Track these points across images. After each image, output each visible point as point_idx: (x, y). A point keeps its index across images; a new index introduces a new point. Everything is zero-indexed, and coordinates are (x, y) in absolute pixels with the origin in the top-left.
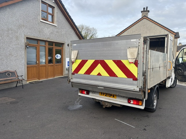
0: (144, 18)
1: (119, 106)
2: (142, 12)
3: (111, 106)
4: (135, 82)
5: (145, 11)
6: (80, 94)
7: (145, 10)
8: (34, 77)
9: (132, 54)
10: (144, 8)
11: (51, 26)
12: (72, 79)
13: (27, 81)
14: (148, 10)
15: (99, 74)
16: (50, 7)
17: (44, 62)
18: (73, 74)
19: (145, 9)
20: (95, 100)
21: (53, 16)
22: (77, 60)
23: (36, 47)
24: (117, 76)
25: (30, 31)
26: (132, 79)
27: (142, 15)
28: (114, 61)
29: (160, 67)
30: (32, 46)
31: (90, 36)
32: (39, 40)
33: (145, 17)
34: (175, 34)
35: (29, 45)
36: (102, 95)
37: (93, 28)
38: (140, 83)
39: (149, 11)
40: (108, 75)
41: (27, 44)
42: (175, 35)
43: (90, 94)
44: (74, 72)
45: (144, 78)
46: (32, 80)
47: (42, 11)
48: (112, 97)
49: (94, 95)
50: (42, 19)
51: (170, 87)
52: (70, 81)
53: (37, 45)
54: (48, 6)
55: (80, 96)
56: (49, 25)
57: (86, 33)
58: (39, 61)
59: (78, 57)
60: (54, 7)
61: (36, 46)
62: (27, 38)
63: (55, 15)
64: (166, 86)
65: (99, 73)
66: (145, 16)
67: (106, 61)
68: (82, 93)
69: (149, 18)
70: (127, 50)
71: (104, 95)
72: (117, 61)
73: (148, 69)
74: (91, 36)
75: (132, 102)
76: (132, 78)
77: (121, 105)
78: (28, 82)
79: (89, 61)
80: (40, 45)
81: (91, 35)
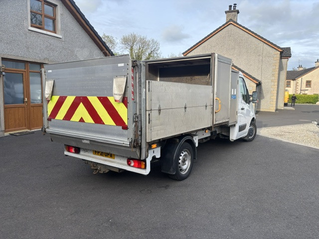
0: (230, 24)
1: (117, 171)
2: (226, 12)
3: (107, 171)
4: (125, 132)
5: (232, 12)
6: (66, 153)
7: (232, 9)
8: (19, 126)
9: (119, 86)
10: (230, 6)
11: (50, 37)
12: (48, 128)
13: (5, 131)
14: (237, 9)
15: (82, 120)
16: (47, 5)
17: (39, 100)
18: (49, 120)
19: (232, 7)
20: (86, 162)
21: (54, 20)
22: (53, 97)
23: (23, 74)
24: (103, 123)
25: (9, 47)
26: (121, 127)
27: (227, 17)
28: (99, 98)
29: (185, 108)
30: (12, 72)
31: (147, 54)
32: (27, 61)
33: (231, 22)
34: (280, 50)
35: (7, 71)
36: (97, 153)
37: (153, 40)
38: (130, 133)
39: (238, 12)
40: (92, 122)
41: (3, 69)
42: (280, 52)
43: (82, 152)
44: (50, 116)
45: (135, 126)
46: (15, 130)
47: (31, 12)
48: (109, 156)
49: (86, 154)
50: (32, 26)
51: (241, 140)
52: (45, 131)
53: (24, 70)
54: (43, 2)
55: (66, 155)
56: (46, 36)
57: (139, 49)
58: (29, 98)
59: (55, 91)
60: (56, 6)
61: (22, 72)
62: (3, 59)
63: (59, 18)
64: (231, 138)
65: (82, 118)
66: (231, 20)
67: (90, 98)
68: (69, 151)
69: (238, 24)
70: (113, 81)
71: (99, 154)
72: (102, 97)
73: (146, 111)
74: (149, 54)
75: (132, 164)
76: (120, 125)
77: (120, 169)
78: (7, 134)
79: (68, 97)
80: (30, 70)
81: (149, 51)
